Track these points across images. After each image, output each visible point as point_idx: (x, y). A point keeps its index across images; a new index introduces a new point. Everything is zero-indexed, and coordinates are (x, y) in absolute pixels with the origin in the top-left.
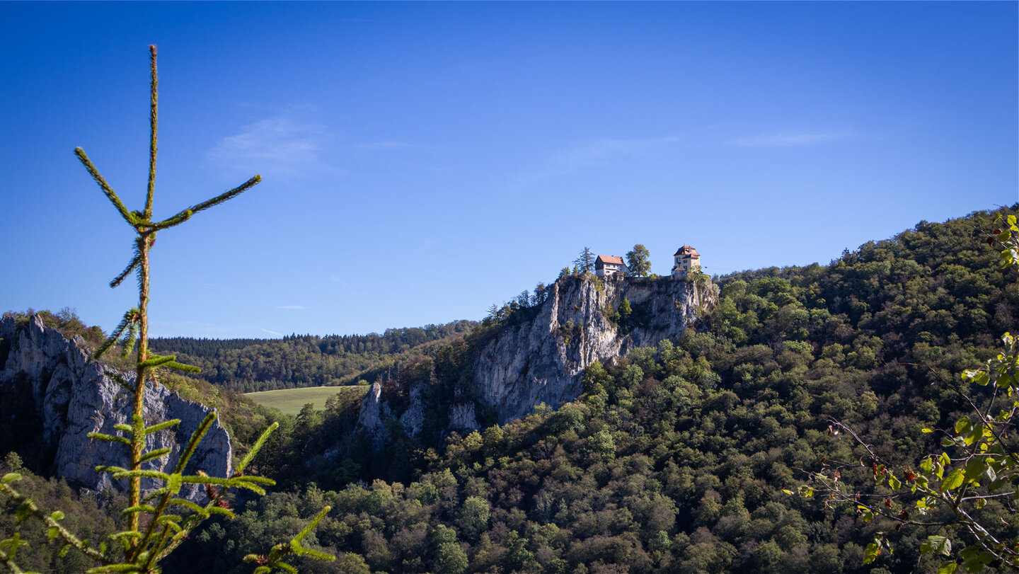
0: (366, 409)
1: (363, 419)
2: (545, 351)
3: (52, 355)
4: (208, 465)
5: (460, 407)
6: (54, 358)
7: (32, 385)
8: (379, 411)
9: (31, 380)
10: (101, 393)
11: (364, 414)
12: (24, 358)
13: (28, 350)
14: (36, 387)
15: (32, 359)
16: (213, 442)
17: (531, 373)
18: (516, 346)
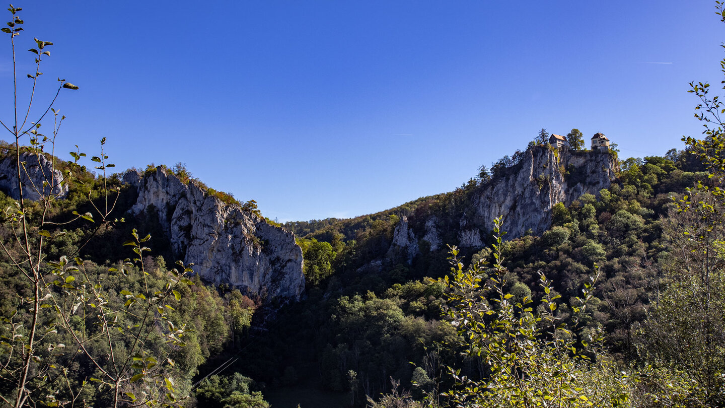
0: (398, 234)
1: (396, 241)
2: (527, 194)
3: (172, 194)
4: (288, 271)
5: (468, 232)
6: (174, 196)
7: (159, 215)
8: (407, 235)
9: (158, 211)
10: (217, 218)
11: (397, 237)
12: (152, 195)
13: (156, 190)
14: (163, 215)
15: (158, 196)
16: (291, 254)
17: (518, 209)
18: (507, 191)
